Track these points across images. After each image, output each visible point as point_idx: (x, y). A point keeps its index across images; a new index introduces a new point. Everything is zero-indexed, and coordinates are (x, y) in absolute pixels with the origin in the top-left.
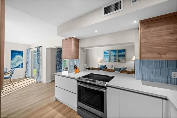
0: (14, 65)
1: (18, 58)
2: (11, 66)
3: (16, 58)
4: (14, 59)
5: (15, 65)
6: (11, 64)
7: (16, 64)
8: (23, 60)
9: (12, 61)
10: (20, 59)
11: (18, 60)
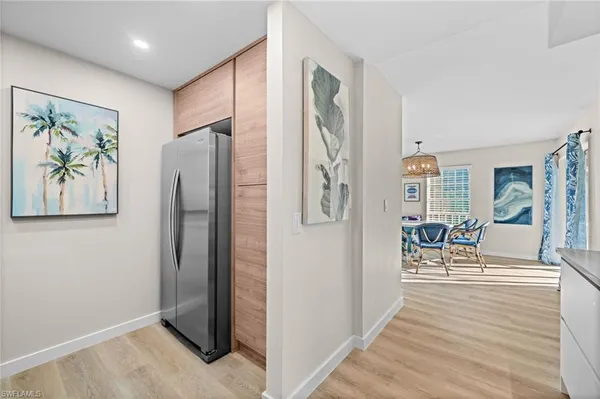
0: (502, 214)
1: (516, 191)
2: (495, 215)
3: (509, 191)
4: (502, 195)
5: (506, 213)
6: (495, 209)
7: (510, 209)
8: (531, 198)
9: (497, 202)
10: (523, 193)
11: (516, 197)
